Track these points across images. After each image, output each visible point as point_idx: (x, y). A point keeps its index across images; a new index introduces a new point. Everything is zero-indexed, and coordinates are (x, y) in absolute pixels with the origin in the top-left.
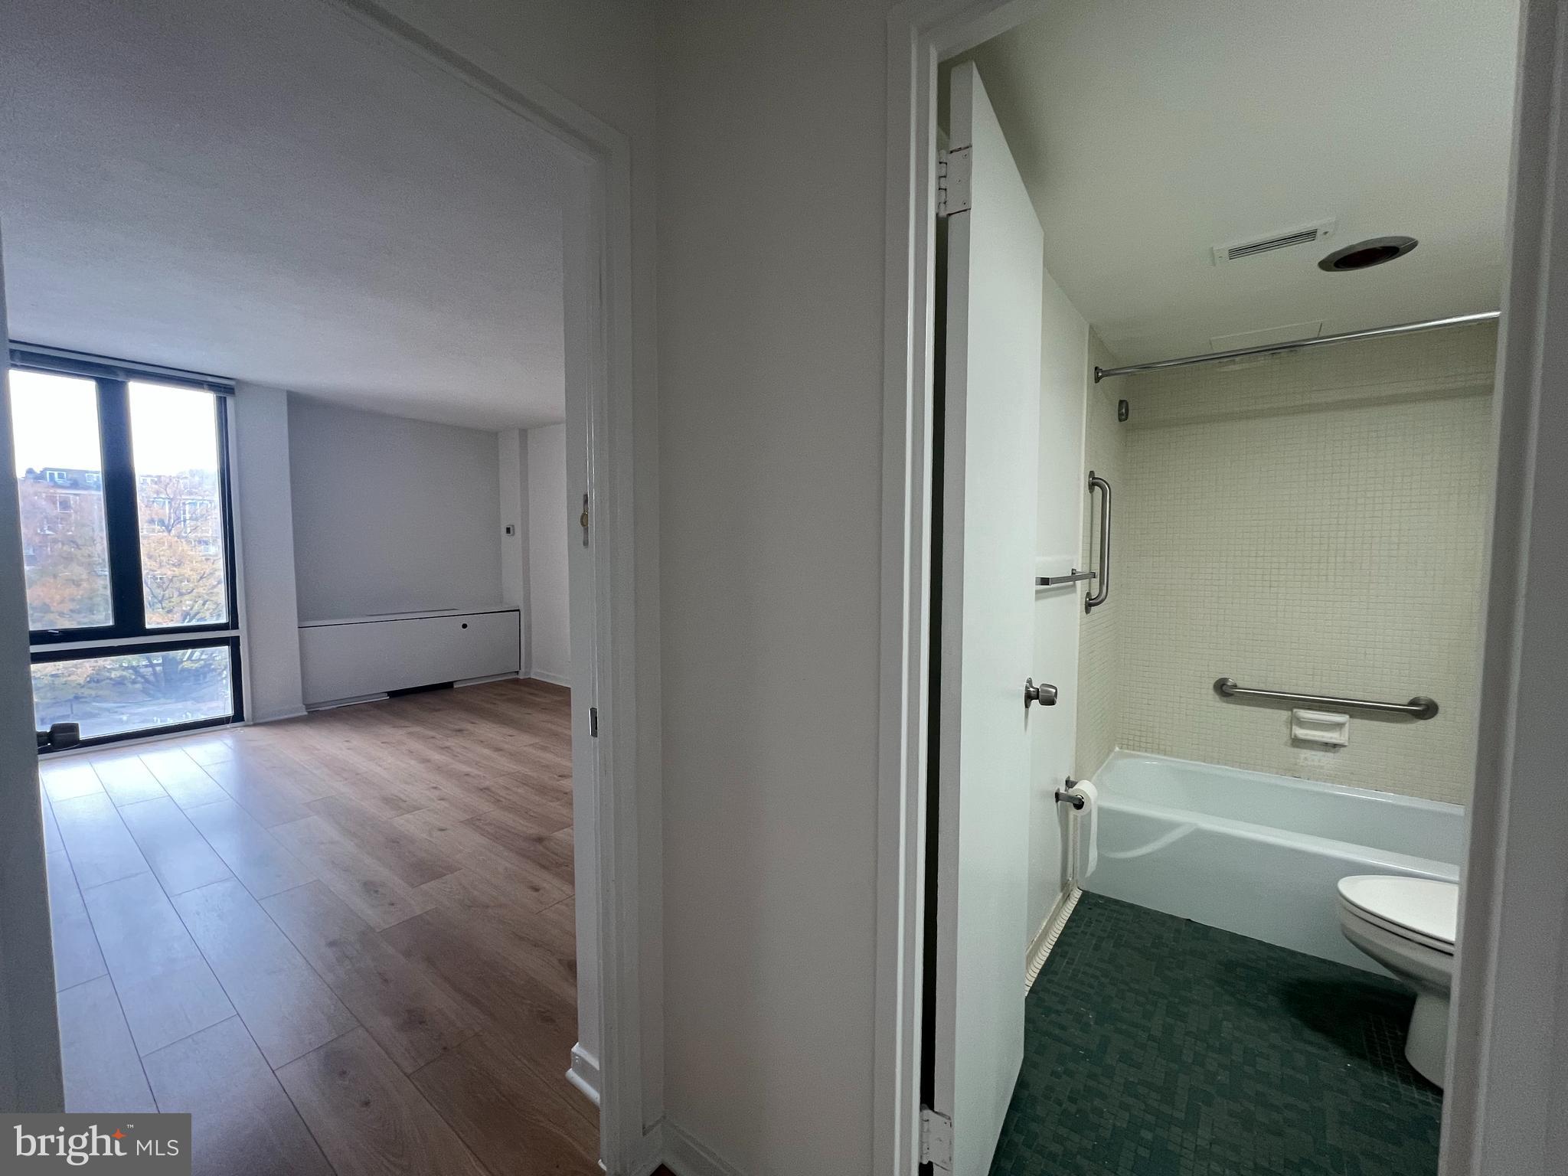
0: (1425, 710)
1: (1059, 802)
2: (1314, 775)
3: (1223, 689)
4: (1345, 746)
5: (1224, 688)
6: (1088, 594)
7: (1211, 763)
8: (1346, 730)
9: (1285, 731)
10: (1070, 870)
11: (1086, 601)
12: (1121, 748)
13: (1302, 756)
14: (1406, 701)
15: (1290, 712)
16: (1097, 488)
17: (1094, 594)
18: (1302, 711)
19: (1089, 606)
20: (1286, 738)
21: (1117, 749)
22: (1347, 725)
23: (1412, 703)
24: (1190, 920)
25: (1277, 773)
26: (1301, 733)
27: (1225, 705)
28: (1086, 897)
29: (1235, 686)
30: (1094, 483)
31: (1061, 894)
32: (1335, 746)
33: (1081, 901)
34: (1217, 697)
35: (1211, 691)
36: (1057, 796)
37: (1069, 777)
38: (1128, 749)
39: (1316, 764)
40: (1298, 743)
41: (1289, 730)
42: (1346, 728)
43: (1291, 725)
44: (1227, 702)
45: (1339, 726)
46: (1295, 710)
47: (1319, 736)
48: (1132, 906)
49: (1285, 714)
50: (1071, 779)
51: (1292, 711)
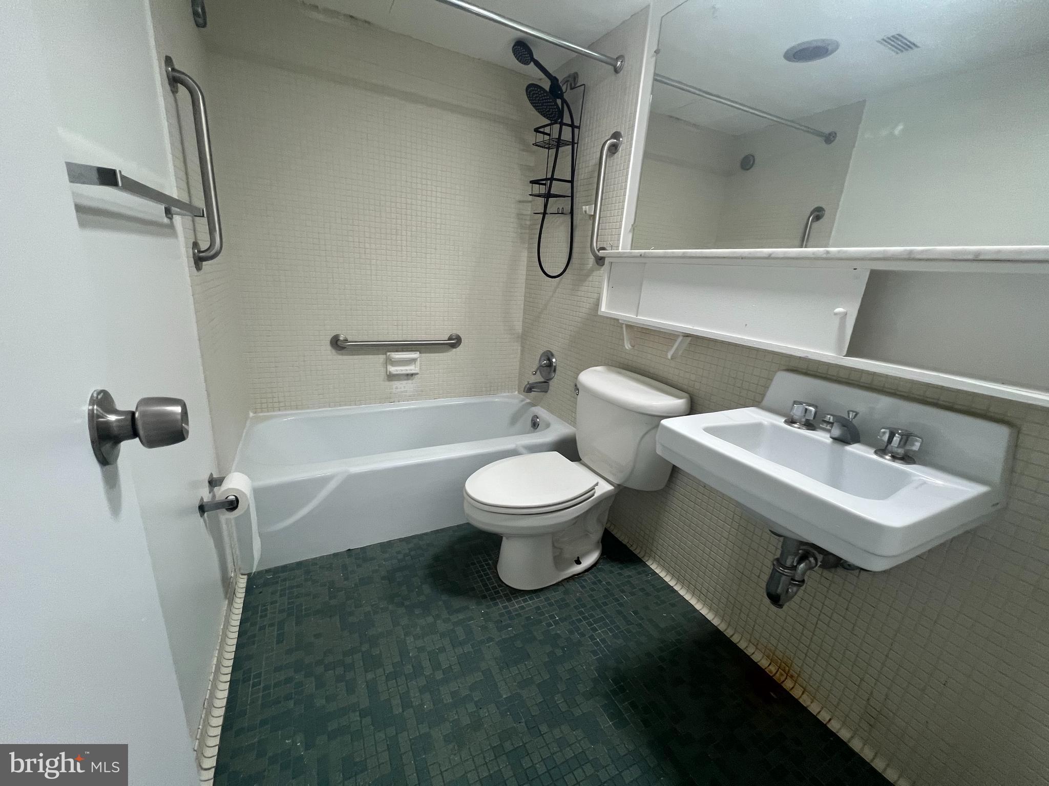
0: (455, 342)
1: (206, 514)
2: (401, 398)
3: (337, 344)
4: (417, 374)
5: (339, 343)
6: (195, 245)
7: (335, 406)
8: (416, 362)
9: (383, 370)
10: (230, 565)
11: (194, 254)
12: (255, 413)
13: (394, 387)
14: (446, 338)
15: (385, 356)
16: (181, 89)
17: (204, 246)
18: (393, 353)
19: (199, 259)
20: (383, 374)
21: (251, 414)
22: (418, 359)
23: (450, 339)
24: (349, 550)
25: (380, 403)
26: (393, 369)
27: (340, 357)
28: (253, 580)
29: (346, 340)
30: (175, 80)
31: (227, 602)
32: (412, 375)
33: (249, 590)
34: (334, 351)
35: (329, 347)
36: (202, 509)
37: (211, 474)
38: (262, 412)
39: (403, 390)
40: (391, 377)
41: (385, 369)
42: (418, 362)
43: (387, 365)
44: (342, 355)
45: (413, 361)
46: (388, 354)
47: (404, 370)
48: (299, 564)
49: (381, 358)
50: (215, 476)
51: (386, 354)
